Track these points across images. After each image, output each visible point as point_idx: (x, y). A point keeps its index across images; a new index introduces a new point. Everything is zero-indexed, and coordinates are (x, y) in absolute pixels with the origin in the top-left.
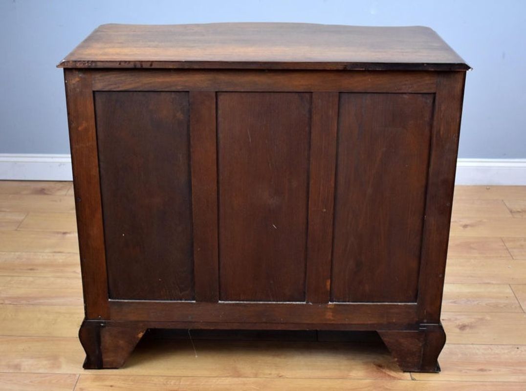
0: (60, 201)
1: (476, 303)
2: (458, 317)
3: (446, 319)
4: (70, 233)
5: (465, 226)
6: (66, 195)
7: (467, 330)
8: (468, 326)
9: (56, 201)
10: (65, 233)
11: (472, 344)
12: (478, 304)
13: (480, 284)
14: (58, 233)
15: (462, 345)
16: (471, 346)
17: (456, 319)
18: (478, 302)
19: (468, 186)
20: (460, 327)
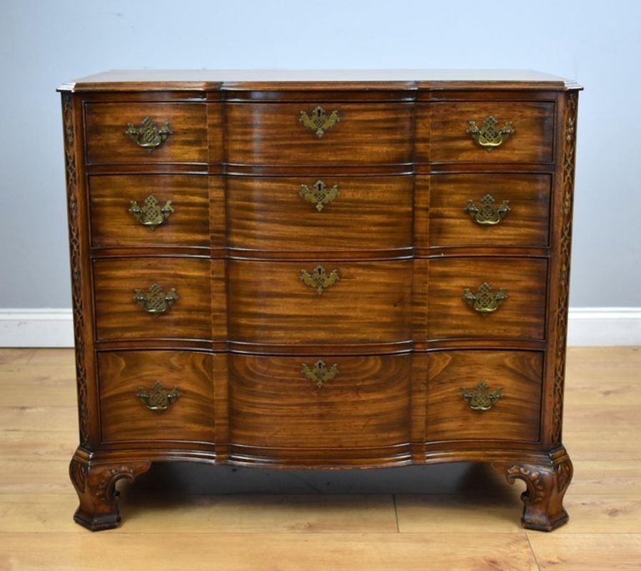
0: (19, 370)
1: (630, 483)
2: (605, 501)
3: (589, 503)
4: (31, 408)
5: (607, 393)
6: (27, 364)
7: (620, 516)
8: (621, 511)
9: (12, 371)
10: (23, 408)
11: (629, 533)
12: (633, 484)
13: (634, 460)
14: (14, 408)
15: (613, 535)
16: (627, 535)
17: (603, 503)
18: (632, 482)
19: (606, 348)
20: (608, 512)
